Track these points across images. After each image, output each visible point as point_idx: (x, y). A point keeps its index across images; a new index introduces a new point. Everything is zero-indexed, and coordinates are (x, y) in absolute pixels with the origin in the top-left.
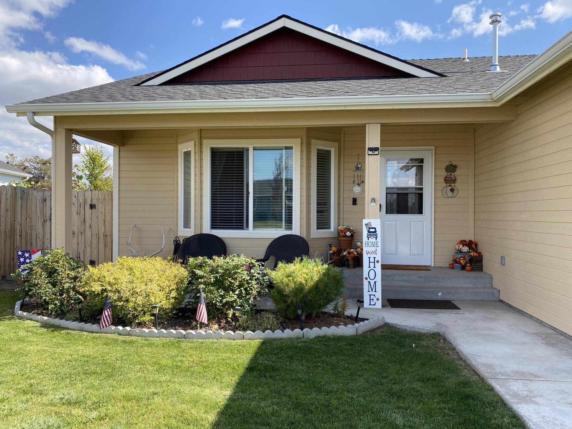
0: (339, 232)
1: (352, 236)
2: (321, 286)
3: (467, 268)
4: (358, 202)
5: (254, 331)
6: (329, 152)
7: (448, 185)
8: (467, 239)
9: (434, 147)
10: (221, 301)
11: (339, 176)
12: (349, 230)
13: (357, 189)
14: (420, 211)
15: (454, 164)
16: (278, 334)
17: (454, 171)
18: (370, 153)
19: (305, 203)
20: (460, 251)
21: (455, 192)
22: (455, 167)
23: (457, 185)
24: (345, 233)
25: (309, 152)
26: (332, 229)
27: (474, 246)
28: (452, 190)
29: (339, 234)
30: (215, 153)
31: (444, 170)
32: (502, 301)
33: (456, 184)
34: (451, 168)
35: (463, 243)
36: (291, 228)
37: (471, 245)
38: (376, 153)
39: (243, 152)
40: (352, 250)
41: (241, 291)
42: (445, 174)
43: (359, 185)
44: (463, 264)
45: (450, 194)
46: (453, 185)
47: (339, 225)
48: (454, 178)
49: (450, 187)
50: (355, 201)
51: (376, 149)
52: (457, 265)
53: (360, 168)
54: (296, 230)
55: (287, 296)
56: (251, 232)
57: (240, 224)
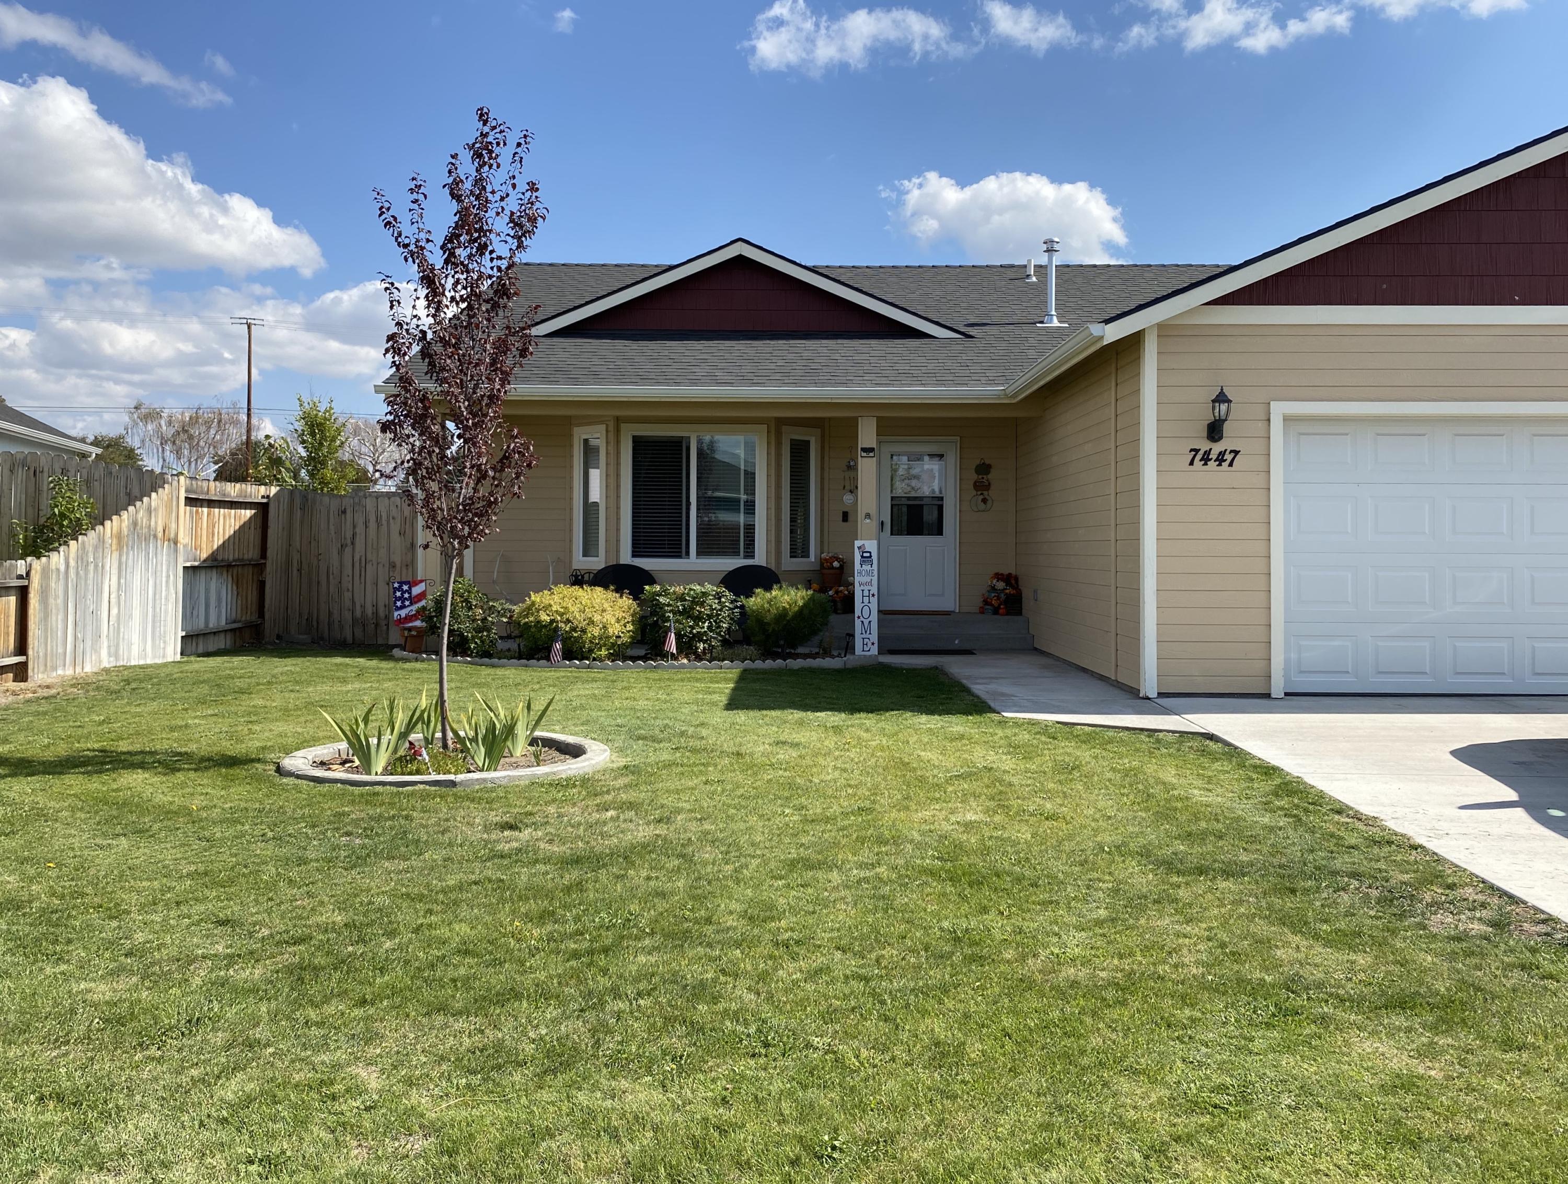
0: (822, 562)
1: (841, 567)
2: (806, 612)
3: (1001, 611)
4: (850, 518)
5: (732, 662)
6: (808, 442)
7: (979, 493)
8: (1005, 571)
9: (958, 438)
10: (691, 632)
11: (822, 479)
12: (837, 559)
13: (848, 498)
14: (940, 532)
15: (987, 462)
16: (759, 664)
17: (988, 473)
18: (864, 454)
19: (773, 518)
20: (993, 589)
21: (989, 502)
22: (989, 466)
23: (993, 493)
24: (831, 564)
25: (779, 444)
26: (812, 558)
27: (1013, 582)
28: (984, 501)
29: (822, 564)
30: (638, 443)
31: (973, 471)
32: (1036, 649)
33: (990, 492)
34: (984, 469)
35: (998, 576)
36: (753, 557)
37: (1010, 580)
38: (871, 454)
39: (681, 442)
40: (842, 588)
41: (710, 622)
42: (975, 477)
43: (851, 492)
44: (996, 605)
45: (982, 506)
46: (985, 493)
47: (822, 553)
48: (987, 483)
49: (982, 497)
50: (845, 517)
51: (872, 450)
52: (987, 607)
53: (852, 468)
54: (760, 558)
55: (768, 624)
56: (694, 561)
57: (676, 549)
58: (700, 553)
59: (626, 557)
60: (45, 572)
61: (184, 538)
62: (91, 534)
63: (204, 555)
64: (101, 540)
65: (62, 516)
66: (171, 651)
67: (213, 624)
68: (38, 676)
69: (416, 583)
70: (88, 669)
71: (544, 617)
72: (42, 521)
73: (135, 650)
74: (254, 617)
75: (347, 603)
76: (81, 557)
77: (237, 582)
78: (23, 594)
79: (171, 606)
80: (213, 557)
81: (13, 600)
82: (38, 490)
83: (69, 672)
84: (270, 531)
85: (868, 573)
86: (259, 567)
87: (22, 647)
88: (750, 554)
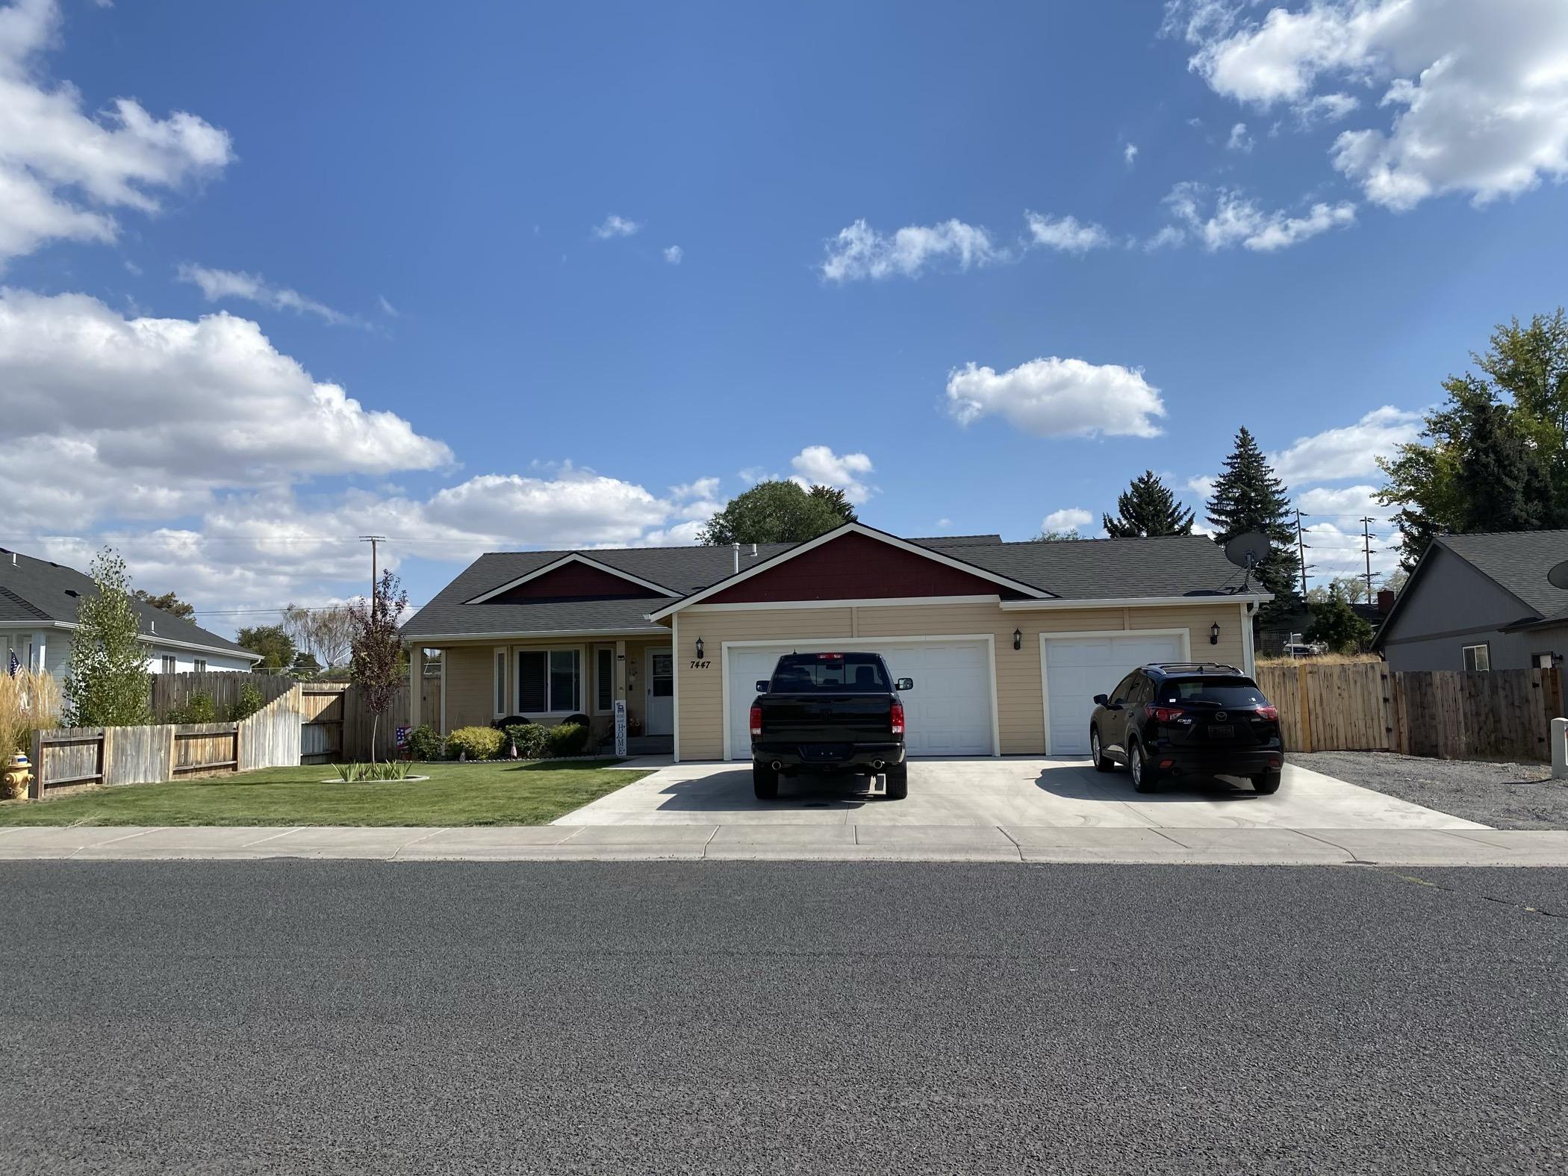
4: (634, 688)
5: (540, 759)
6: (610, 651)
10: (524, 746)
16: (552, 759)
19: (589, 690)
30: (522, 655)
36: (579, 710)
39: (543, 655)
41: (534, 741)
51: (622, 657)
54: (582, 710)
56: (549, 713)
57: (541, 708)
58: (552, 709)
59: (516, 713)
60: (244, 726)
61: (302, 711)
62: (262, 710)
63: (312, 719)
64: (266, 713)
65: (248, 702)
66: (296, 762)
67: (316, 751)
68: (241, 769)
69: (407, 728)
70: (261, 767)
71: (457, 741)
72: (238, 704)
73: (280, 762)
74: (338, 748)
75: (385, 741)
76: (258, 720)
77: (328, 731)
78: (236, 735)
79: (296, 742)
80: (316, 719)
81: (232, 738)
82: (236, 690)
83: (253, 768)
84: (345, 706)
85: (622, 716)
86: (340, 724)
87: (235, 758)
88: (577, 709)
